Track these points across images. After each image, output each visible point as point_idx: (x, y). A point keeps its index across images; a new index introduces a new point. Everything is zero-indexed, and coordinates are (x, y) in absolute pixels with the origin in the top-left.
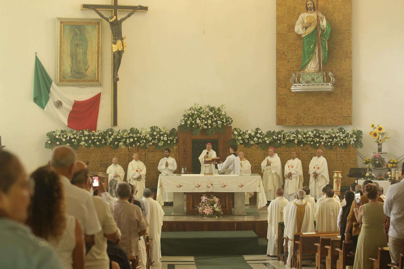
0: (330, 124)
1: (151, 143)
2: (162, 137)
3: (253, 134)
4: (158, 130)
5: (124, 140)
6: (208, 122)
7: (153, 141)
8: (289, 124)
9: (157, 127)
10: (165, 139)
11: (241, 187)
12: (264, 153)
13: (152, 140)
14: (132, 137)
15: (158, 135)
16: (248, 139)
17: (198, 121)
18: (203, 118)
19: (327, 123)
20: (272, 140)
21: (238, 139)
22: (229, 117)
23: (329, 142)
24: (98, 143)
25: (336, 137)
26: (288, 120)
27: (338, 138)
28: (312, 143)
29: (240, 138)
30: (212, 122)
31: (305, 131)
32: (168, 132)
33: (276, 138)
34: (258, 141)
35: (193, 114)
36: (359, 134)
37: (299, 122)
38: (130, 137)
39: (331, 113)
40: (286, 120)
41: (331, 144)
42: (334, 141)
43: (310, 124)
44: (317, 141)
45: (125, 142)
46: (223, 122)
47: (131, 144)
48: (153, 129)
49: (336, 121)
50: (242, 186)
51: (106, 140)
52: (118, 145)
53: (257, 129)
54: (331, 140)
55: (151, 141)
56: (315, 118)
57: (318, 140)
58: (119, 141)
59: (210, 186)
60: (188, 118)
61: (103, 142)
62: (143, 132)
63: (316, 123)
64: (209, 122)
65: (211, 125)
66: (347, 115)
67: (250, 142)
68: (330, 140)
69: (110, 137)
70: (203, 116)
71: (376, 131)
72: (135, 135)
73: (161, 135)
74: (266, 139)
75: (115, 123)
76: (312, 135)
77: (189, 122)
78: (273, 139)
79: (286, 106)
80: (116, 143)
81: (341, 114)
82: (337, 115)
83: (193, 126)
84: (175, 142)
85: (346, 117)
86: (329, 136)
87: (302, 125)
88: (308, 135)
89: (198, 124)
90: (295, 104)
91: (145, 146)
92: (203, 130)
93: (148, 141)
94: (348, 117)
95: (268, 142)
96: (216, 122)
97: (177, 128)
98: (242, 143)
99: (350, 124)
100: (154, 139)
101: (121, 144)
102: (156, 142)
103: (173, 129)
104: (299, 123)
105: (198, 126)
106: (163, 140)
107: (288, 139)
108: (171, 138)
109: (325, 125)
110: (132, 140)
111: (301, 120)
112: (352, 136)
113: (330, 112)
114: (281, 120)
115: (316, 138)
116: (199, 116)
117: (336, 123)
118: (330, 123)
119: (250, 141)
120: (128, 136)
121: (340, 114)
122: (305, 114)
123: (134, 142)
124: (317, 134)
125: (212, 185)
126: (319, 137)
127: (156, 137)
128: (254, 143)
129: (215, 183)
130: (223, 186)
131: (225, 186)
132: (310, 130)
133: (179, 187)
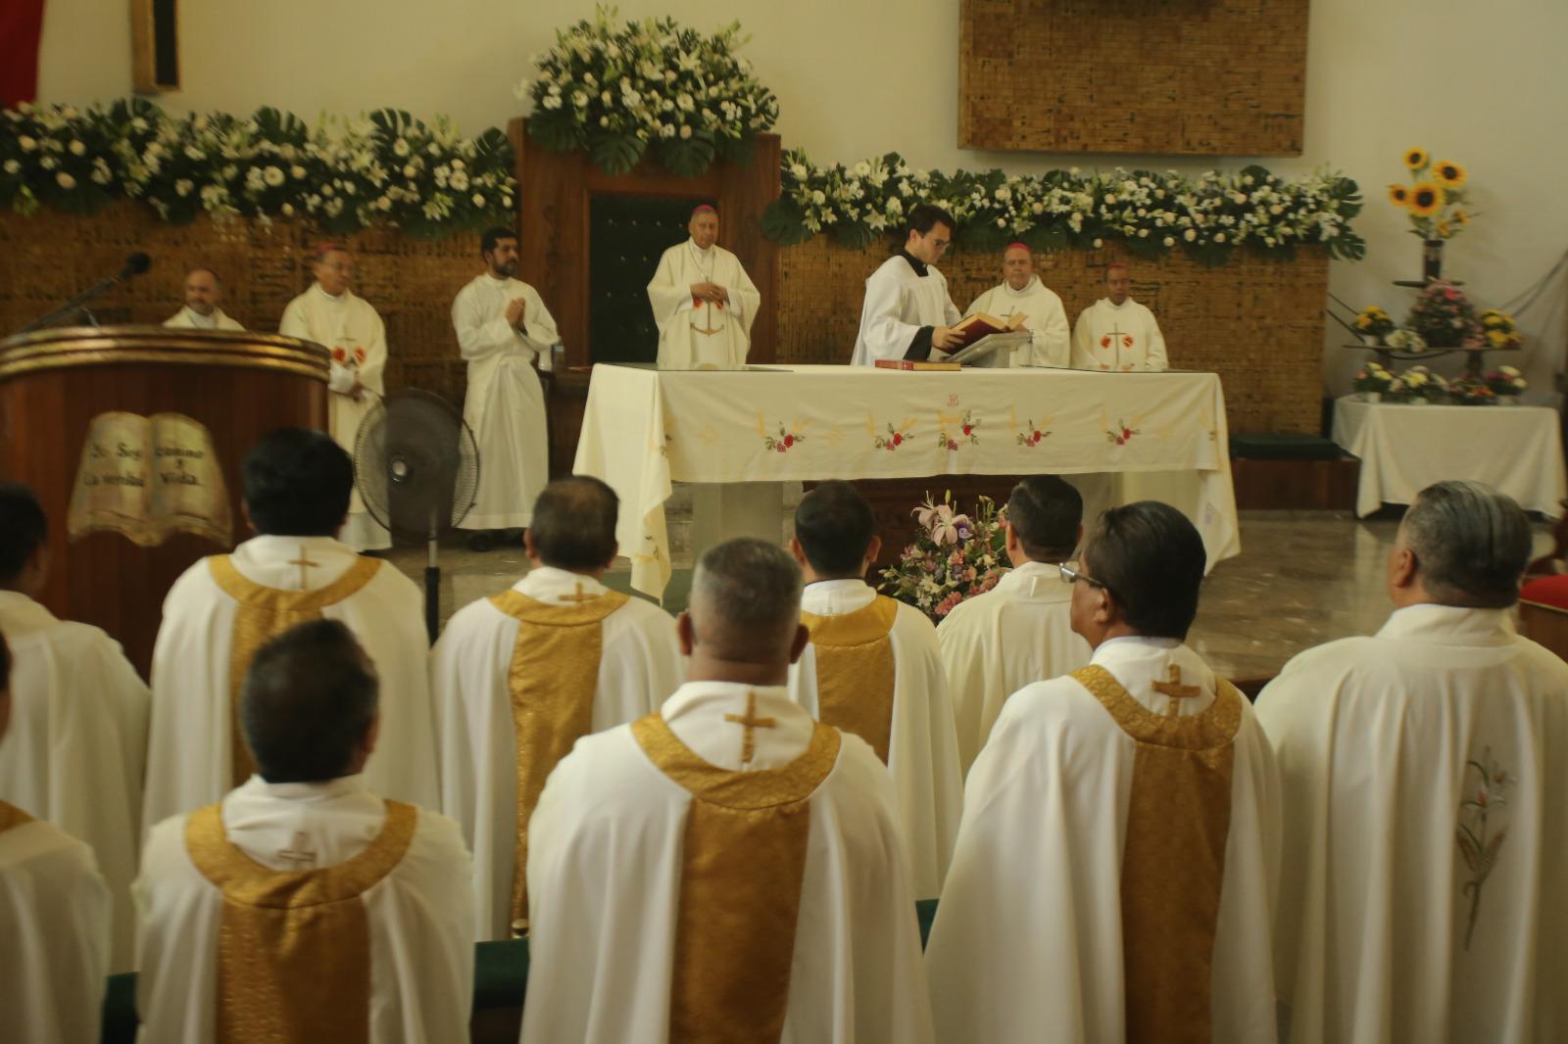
0: (1202, 151)
1: (384, 203)
2: (441, 173)
3: (880, 178)
4: (413, 131)
5: (230, 172)
6: (677, 106)
7: (394, 191)
8: (1023, 146)
9: (406, 117)
10: (460, 182)
11: (1120, 442)
13: (386, 184)
14: (272, 160)
15: (418, 160)
16: (855, 203)
17: (631, 98)
18: (651, 85)
19: (1188, 144)
20: (968, 211)
21: (810, 204)
22: (765, 91)
23: (1220, 228)
24: (66, 180)
25: (1249, 207)
26: (1017, 123)
27: (1261, 210)
28: (1144, 233)
29: (819, 197)
30: (698, 104)
31: (1105, 177)
32: (468, 146)
33: (986, 203)
35: (598, 62)
36: (1344, 192)
37: (1064, 133)
38: (264, 161)
39: (1207, 99)
40: (1007, 123)
41: (1229, 237)
42: (1243, 224)
43: (1111, 148)
44: (1165, 222)
45: (237, 186)
46: (746, 110)
47: (271, 199)
48: (386, 126)
49: (1230, 136)
50: (1127, 434)
51: (115, 162)
52: (194, 197)
53: (891, 160)
54: (1227, 220)
55: (382, 192)
56: (1138, 119)
57: (1170, 217)
58: (203, 173)
59: (958, 436)
60: (578, 79)
61: (102, 173)
62: (335, 135)
63: (1139, 141)
64: (681, 105)
65: (694, 120)
66: (1282, 111)
67: (866, 219)
68: (1221, 221)
69: (140, 143)
70: (652, 71)
71: (1432, 180)
72: (288, 151)
73: (431, 162)
75: (168, 73)
76: (1142, 196)
77: (582, 100)
78: (972, 207)
79: (1010, 55)
80: (183, 187)
81: (1254, 103)
82: (1234, 107)
83: (604, 121)
84: (507, 202)
85: (1276, 116)
86: (1218, 202)
87: (1078, 148)
88: (1125, 197)
89: (626, 113)
90: (1050, 49)
91: (348, 218)
92: (655, 140)
93: (366, 189)
94: (1288, 116)
96: (714, 105)
97: (504, 129)
98: (830, 221)
99: (1296, 149)
100: (399, 179)
101: (211, 194)
102: (412, 195)
103: (492, 135)
104: (1065, 140)
105: (630, 123)
106: (449, 190)
107: (1038, 208)
108: (487, 179)
109: (1181, 152)
110: (275, 176)
111: (1077, 125)
112: (1320, 206)
113: (1204, 94)
114: (988, 120)
115: (1160, 211)
116: (631, 72)
117: (1230, 144)
118: (1205, 142)
119: (868, 212)
120: (251, 153)
121: (1250, 102)
122: (1091, 97)
123: (291, 189)
124: (1160, 194)
125: (967, 429)
126: (1167, 204)
127: (410, 171)
128: (886, 224)
129: (986, 420)
130: (1029, 434)
131: (1037, 436)
132: (1124, 172)
133: (781, 449)
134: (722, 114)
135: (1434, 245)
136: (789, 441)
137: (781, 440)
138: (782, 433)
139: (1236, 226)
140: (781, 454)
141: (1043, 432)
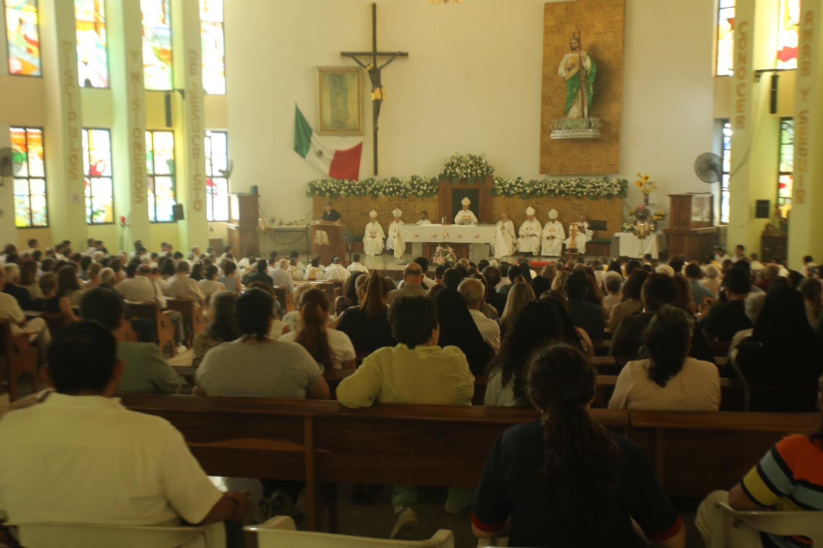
0: (595, 173)
1: (410, 193)
2: (421, 187)
3: (514, 183)
4: (419, 179)
5: (383, 189)
6: (467, 171)
7: (412, 191)
8: (553, 173)
9: (418, 177)
10: (425, 188)
11: (477, 238)
13: (411, 190)
14: (393, 187)
15: (418, 184)
16: (508, 189)
17: (457, 170)
18: (463, 167)
19: (591, 172)
21: (498, 189)
22: (490, 166)
23: (592, 192)
24: (357, 192)
25: (599, 187)
26: (552, 168)
27: (602, 187)
28: (574, 193)
29: (501, 187)
30: (472, 171)
31: (569, 180)
32: (429, 182)
33: (538, 187)
34: (519, 190)
35: (452, 164)
36: (624, 184)
37: (563, 170)
38: (389, 188)
39: (597, 161)
40: (549, 168)
41: (594, 194)
42: (597, 191)
43: (574, 173)
44: (579, 191)
45: (384, 192)
46: (483, 171)
47: (391, 193)
48: (413, 178)
50: (478, 236)
51: (365, 189)
52: (378, 194)
53: (519, 178)
54: (593, 190)
55: (411, 191)
56: (580, 166)
57: (580, 189)
58: (378, 190)
59: (446, 236)
60: (448, 167)
61: (363, 191)
62: (404, 181)
63: (581, 172)
65: (471, 174)
67: (510, 192)
69: (370, 186)
70: (462, 165)
71: (643, 180)
72: (394, 185)
73: (421, 184)
74: (527, 188)
75: (376, 173)
76: (574, 185)
77: (448, 171)
78: (534, 188)
79: (550, 154)
80: (376, 192)
81: (607, 162)
82: (603, 163)
83: (453, 175)
84: (434, 191)
85: (612, 165)
86: (592, 186)
87: (566, 173)
88: (570, 185)
89: (457, 173)
90: (560, 152)
91: (404, 196)
92: (463, 179)
93: (407, 190)
94: (615, 165)
95: (528, 192)
96: (476, 170)
97: (437, 177)
98: (502, 192)
99: (617, 172)
100: (413, 188)
101: (380, 193)
102: (415, 191)
103: (434, 179)
104: (563, 172)
105: (457, 176)
106: (423, 190)
107: (548, 188)
108: (430, 187)
110: (391, 189)
111: (565, 169)
112: (616, 186)
113: (595, 160)
114: (545, 168)
116: (459, 165)
117: (601, 171)
118: (595, 171)
119: (510, 190)
120: (388, 185)
122: (569, 162)
123: (394, 191)
124: (581, 184)
125: (448, 235)
126: (582, 187)
127: (416, 186)
128: (513, 193)
129: (451, 233)
130: (459, 236)
131: (461, 236)
134: (477, 172)
135: (646, 195)
136: (417, 236)
139: (595, 191)
140: (416, 238)
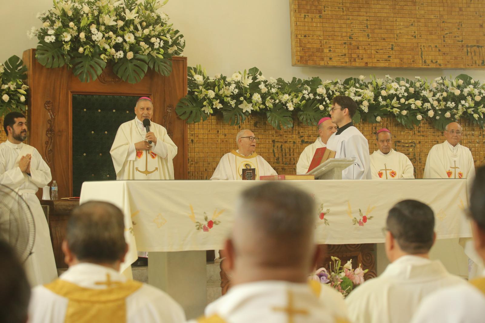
0: (433, 66)
3: (247, 83)
6: (125, 41)
8: (331, 63)
12: (274, 141)
16: (233, 97)
17: (97, 36)
18: (109, 28)
19: (425, 62)
20: (301, 101)
21: (206, 98)
22: (177, 32)
23: (448, 109)
25: (462, 97)
26: (326, 51)
27: (469, 98)
28: (404, 112)
29: (211, 94)
30: (137, 40)
31: (380, 81)
33: (312, 96)
34: (264, 103)
35: (77, 17)
37: (354, 56)
39: (434, 37)
40: (320, 50)
41: (453, 115)
42: (460, 106)
43: (382, 64)
44: (416, 106)
49: (448, 58)
53: (254, 72)
54: (451, 105)
56: (395, 48)
57: (419, 103)
60: (65, 26)
63: (398, 61)
64: (127, 40)
66: (475, 44)
67: (240, 106)
68: (448, 105)
70: (109, 20)
74: (286, 97)
76: (402, 91)
77: (67, 37)
78: (303, 98)
79: (320, 12)
81: (460, 39)
82: (449, 41)
83: (81, 50)
84: (23, 99)
85: (472, 46)
86: (445, 94)
87: (363, 65)
88: (392, 91)
89: (94, 44)
90: (343, 9)
92: (111, 62)
94: (478, 47)
95: (291, 107)
96: (147, 39)
97: (20, 56)
98: (218, 108)
99: (484, 65)
103: (14, 60)
104: (355, 60)
108: (12, 86)
109: (421, 66)
111: (361, 51)
113: (431, 34)
114: (309, 49)
115: (413, 99)
116: (97, 21)
117: (448, 62)
118: (434, 61)
119: (241, 102)
121: (457, 38)
122: (368, 35)
124: (412, 90)
126: (416, 96)
128: (252, 109)
129: (333, 209)
130: (360, 218)
131: (365, 219)
132: (390, 78)
133: (205, 229)
134: (152, 45)
136: (211, 224)
137: (206, 223)
138: (206, 219)
139: (456, 107)
140: (206, 233)
141: (368, 216)
